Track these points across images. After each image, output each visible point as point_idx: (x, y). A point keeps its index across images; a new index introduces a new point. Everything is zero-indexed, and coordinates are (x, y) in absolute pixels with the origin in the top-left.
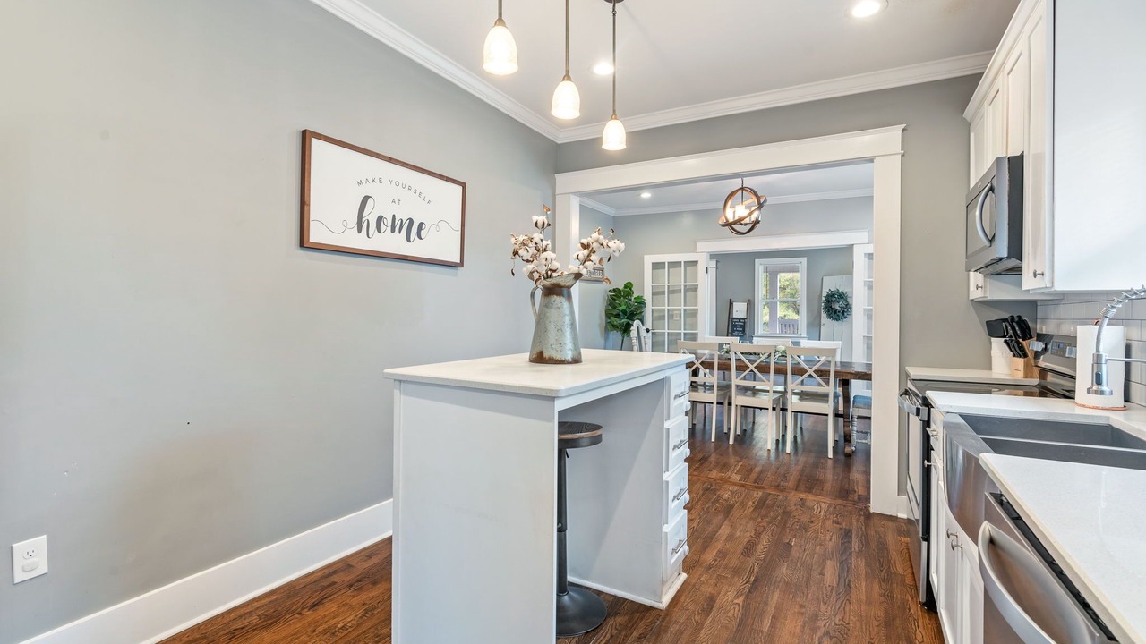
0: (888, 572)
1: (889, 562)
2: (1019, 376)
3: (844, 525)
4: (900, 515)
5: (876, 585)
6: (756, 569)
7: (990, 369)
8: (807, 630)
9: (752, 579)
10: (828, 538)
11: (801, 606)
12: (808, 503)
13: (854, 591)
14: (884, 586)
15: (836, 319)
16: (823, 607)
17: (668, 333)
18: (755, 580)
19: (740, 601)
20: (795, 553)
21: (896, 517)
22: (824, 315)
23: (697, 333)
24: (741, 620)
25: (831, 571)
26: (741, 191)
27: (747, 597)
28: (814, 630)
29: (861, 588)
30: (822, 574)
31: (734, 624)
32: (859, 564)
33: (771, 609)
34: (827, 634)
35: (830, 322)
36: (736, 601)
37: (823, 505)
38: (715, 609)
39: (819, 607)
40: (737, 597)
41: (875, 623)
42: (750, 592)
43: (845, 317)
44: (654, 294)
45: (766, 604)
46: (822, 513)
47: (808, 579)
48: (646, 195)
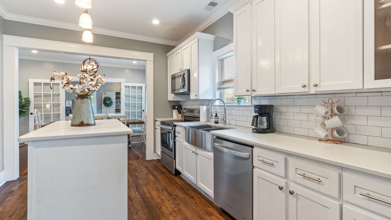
0: (162, 172)
1: (160, 170)
2: (180, 118)
3: (144, 165)
4: (154, 159)
5: (162, 176)
6: (133, 184)
7: (173, 117)
8: (158, 192)
9: (135, 187)
10: (144, 170)
11: (152, 187)
12: (131, 163)
13: (159, 179)
14: (164, 175)
15: (108, 106)
16: (157, 185)
17: (53, 114)
18: (136, 187)
19: (137, 193)
20: (139, 176)
21: (154, 160)
22: (103, 105)
23: (60, 114)
24: (142, 198)
25: (151, 177)
26: (89, 60)
27: (138, 192)
28: (159, 191)
29: (160, 177)
30: (150, 178)
31: (141, 199)
32: (156, 173)
33: (146, 191)
34: (162, 190)
35: (106, 107)
36: (136, 194)
37: (135, 163)
38: (133, 199)
39: (155, 186)
40: (136, 193)
41: (169, 183)
42: (137, 190)
43: (111, 106)
44: (35, 97)
45: (144, 191)
46: (137, 165)
47: (148, 181)
48: (34, 52)
